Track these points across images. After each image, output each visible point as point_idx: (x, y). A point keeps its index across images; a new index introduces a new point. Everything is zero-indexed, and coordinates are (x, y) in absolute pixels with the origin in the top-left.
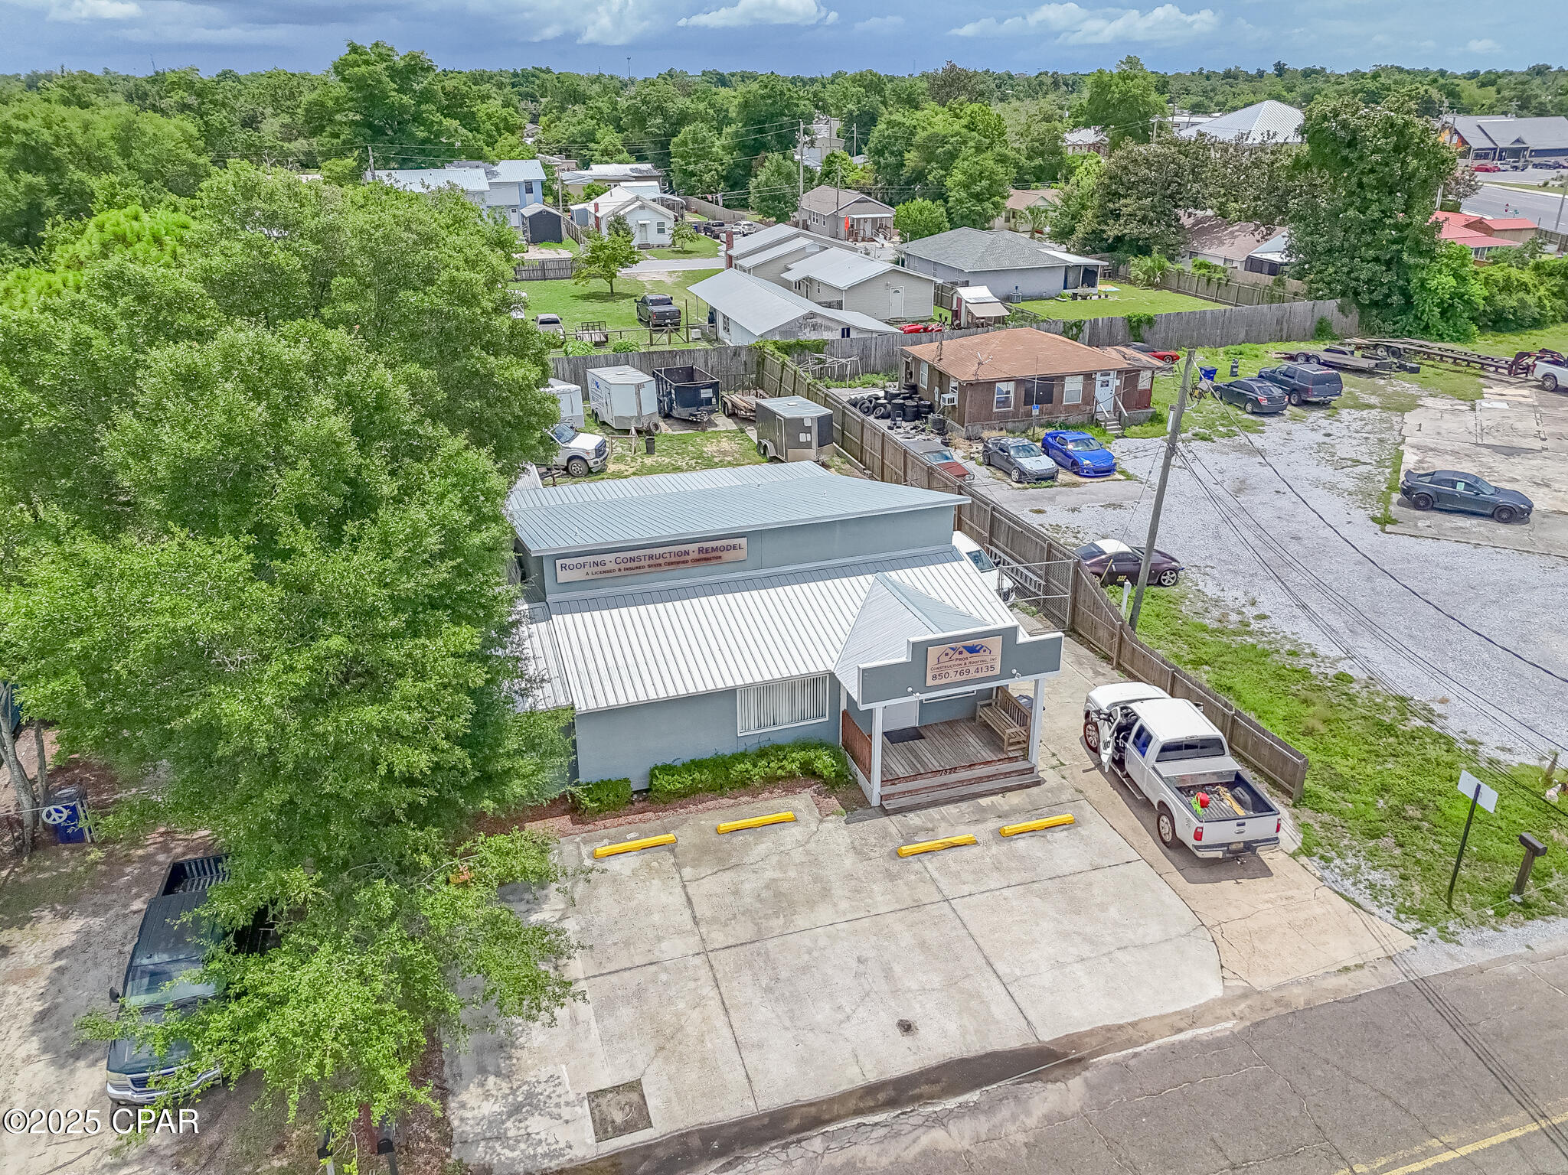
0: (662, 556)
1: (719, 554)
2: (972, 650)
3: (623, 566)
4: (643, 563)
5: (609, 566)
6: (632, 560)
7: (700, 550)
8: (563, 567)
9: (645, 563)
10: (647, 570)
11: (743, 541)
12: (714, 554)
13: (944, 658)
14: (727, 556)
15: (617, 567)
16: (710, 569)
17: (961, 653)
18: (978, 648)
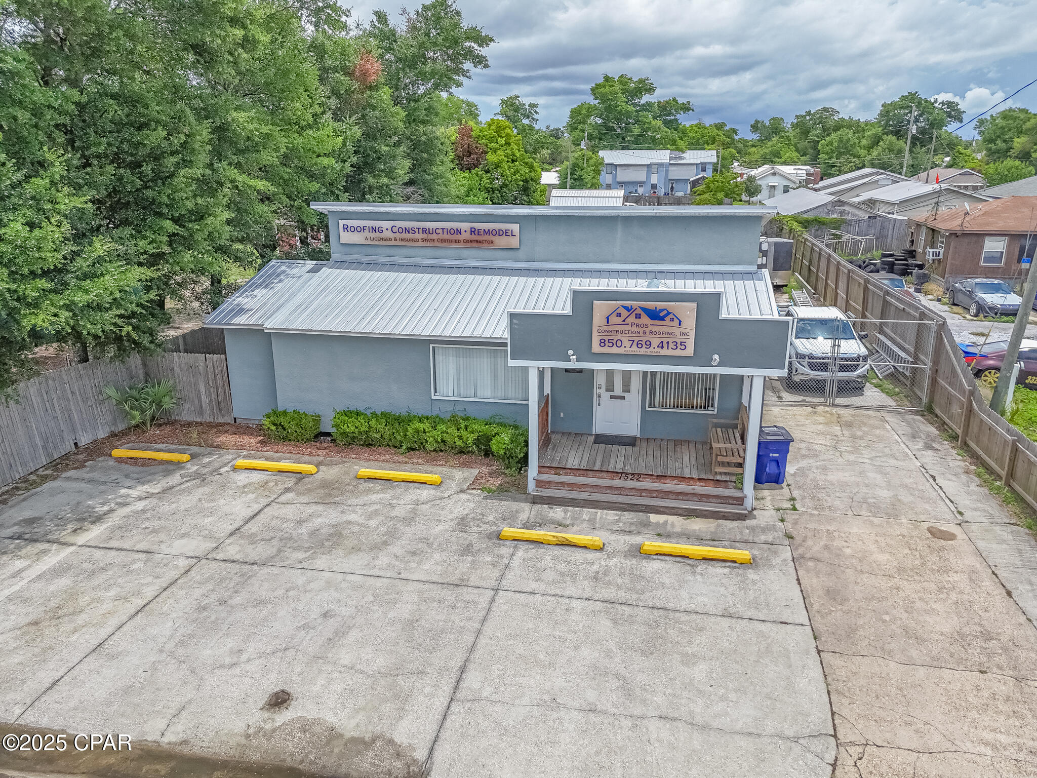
0: (435, 231)
1: (491, 238)
2: (655, 315)
3: (398, 235)
4: (417, 236)
5: (388, 234)
6: (407, 230)
7: (473, 231)
8: (346, 228)
9: (419, 236)
10: (420, 243)
11: (515, 227)
12: (486, 237)
13: (614, 319)
14: (501, 241)
15: (392, 235)
16: (481, 253)
17: (638, 316)
18: (662, 314)
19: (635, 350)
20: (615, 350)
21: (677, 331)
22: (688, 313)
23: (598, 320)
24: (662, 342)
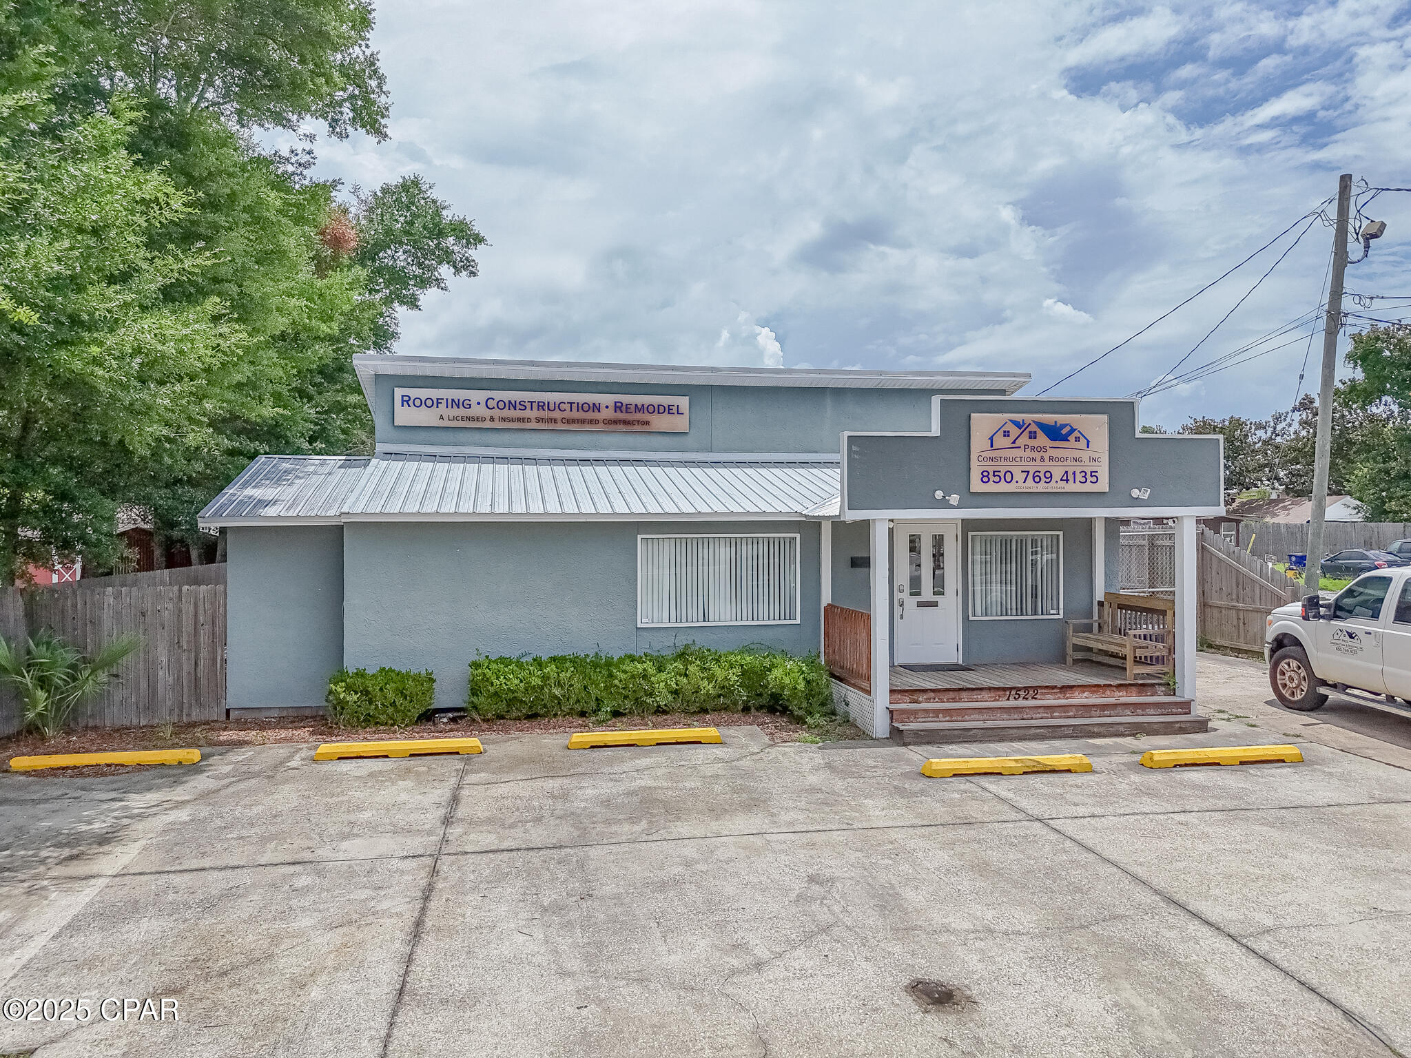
0: (558, 406)
1: (645, 416)
2: (1055, 433)
3: (497, 413)
4: (527, 413)
5: (480, 411)
6: (513, 405)
7: (618, 407)
8: (406, 401)
9: (534, 414)
10: (533, 425)
11: (683, 402)
12: (639, 416)
13: (1001, 441)
14: (661, 422)
15: (487, 413)
16: (630, 440)
17: (1033, 435)
18: (1064, 432)
19: (1030, 486)
20: (1003, 487)
21: (1085, 456)
22: (1097, 428)
23: (979, 443)
24: (1066, 472)
